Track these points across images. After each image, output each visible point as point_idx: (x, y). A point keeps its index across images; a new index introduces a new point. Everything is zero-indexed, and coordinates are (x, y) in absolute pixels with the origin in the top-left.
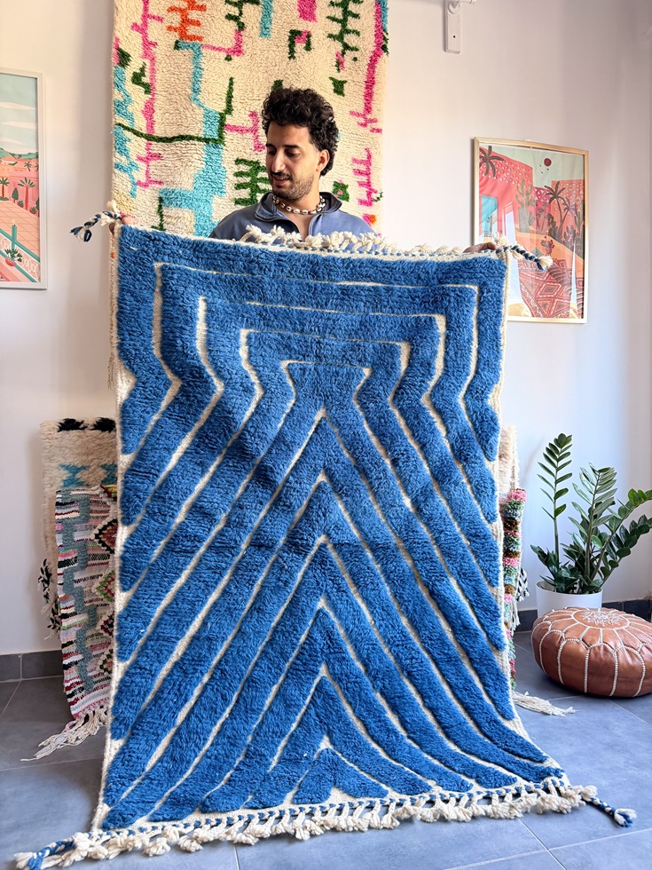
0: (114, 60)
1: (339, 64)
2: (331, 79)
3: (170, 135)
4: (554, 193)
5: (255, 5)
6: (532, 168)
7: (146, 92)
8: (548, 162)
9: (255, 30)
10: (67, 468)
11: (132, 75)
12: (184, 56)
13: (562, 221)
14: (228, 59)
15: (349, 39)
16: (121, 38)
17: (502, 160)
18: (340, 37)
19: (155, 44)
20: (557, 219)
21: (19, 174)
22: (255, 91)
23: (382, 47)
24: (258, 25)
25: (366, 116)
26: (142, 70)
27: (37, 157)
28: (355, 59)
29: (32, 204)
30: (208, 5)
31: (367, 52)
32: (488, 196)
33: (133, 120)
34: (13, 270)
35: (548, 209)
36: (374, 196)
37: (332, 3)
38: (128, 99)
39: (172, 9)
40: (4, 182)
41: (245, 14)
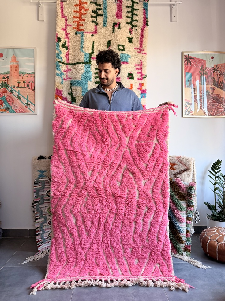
0: (56, 41)
1: (130, 32)
2: (127, 37)
3: (74, 63)
4: (215, 69)
5: (101, 17)
6: (206, 61)
7: (66, 50)
8: (212, 58)
9: (101, 24)
10: (40, 171)
11: (62, 45)
12: (78, 36)
13: (218, 79)
14: (92, 35)
15: (134, 23)
16: (58, 34)
17: (194, 59)
18: (131, 23)
19: (69, 34)
20: (216, 78)
21: (29, 79)
22: (101, 45)
23: (146, 24)
24: (102, 23)
25: (141, 49)
26: (65, 43)
27: (34, 73)
28: (136, 30)
30: (86, 19)
31: (140, 27)
32: (188, 72)
33: (62, 59)
34: (27, 109)
35: (212, 75)
36: (143, 76)
37: (128, 12)
38: (60, 52)
39: (74, 22)
40: (25, 82)
41: (98, 20)
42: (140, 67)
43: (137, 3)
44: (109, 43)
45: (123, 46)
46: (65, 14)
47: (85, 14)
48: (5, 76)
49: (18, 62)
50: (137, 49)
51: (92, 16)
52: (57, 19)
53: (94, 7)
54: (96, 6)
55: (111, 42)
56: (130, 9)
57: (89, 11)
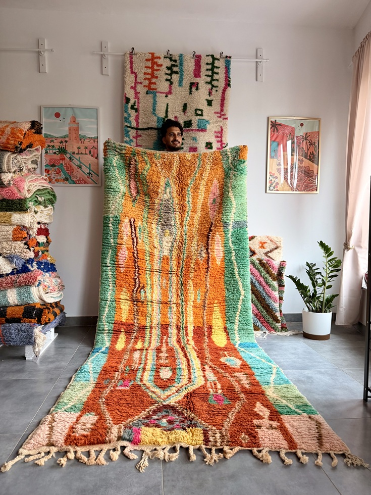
0: (124, 102)
1: (210, 94)
2: (206, 100)
3: (144, 127)
4: (306, 137)
5: (177, 74)
6: (294, 128)
7: (136, 112)
8: (302, 125)
9: (177, 84)
11: (131, 106)
12: (150, 97)
13: (308, 150)
14: (166, 96)
15: (214, 83)
16: (127, 93)
17: (281, 125)
18: (210, 83)
19: (139, 93)
20: (305, 149)
21: (91, 144)
22: (176, 108)
23: (228, 84)
24: (178, 82)
25: (222, 114)
26: (134, 103)
27: (97, 138)
28: (217, 91)
29: (96, 156)
30: (159, 76)
31: (222, 87)
32: (274, 141)
33: (131, 123)
34: (90, 180)
35: (301, 145)
36: (224, 146)
37: (207, 70)
38: (129, 116)
39: (145, 79)
40: (86, 148)
41: (173, 78)
42: (220, 135)
43: (219, 60)
44: (185, 106)
45: (202, 111)
46: (135, 70)
47: (158, 70)
48: (63, 140)
49: (78, 123)
50: (218, 113)
51: (166, 74)
52: (125, 76)
53: (168, 63)
54: (171, 61)
55: (187, 105)
56: (210, 67)
57: (163, 67)
